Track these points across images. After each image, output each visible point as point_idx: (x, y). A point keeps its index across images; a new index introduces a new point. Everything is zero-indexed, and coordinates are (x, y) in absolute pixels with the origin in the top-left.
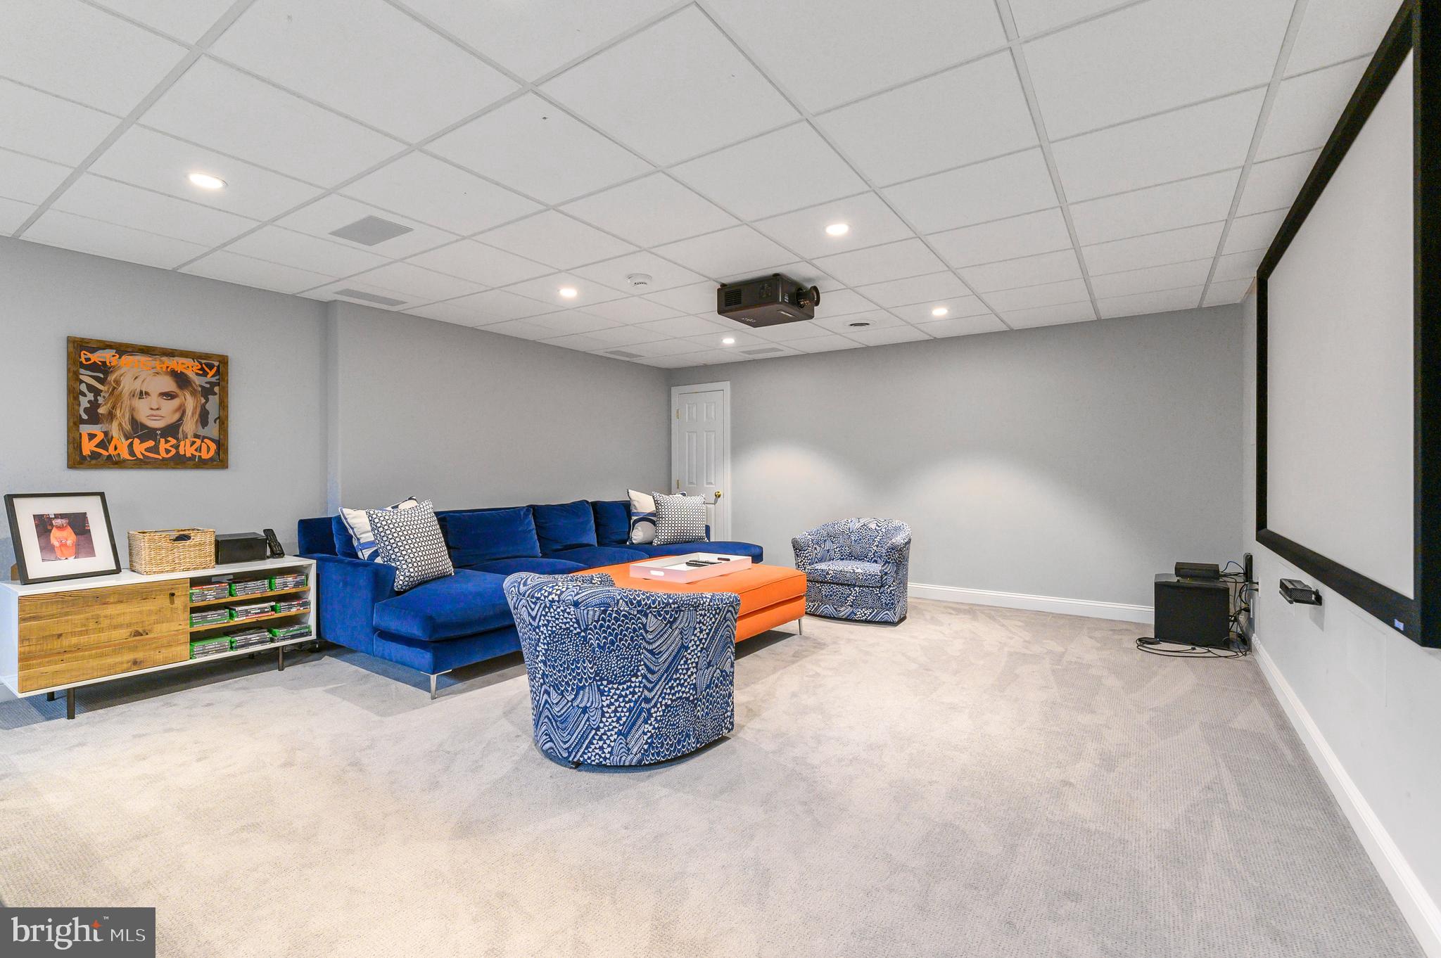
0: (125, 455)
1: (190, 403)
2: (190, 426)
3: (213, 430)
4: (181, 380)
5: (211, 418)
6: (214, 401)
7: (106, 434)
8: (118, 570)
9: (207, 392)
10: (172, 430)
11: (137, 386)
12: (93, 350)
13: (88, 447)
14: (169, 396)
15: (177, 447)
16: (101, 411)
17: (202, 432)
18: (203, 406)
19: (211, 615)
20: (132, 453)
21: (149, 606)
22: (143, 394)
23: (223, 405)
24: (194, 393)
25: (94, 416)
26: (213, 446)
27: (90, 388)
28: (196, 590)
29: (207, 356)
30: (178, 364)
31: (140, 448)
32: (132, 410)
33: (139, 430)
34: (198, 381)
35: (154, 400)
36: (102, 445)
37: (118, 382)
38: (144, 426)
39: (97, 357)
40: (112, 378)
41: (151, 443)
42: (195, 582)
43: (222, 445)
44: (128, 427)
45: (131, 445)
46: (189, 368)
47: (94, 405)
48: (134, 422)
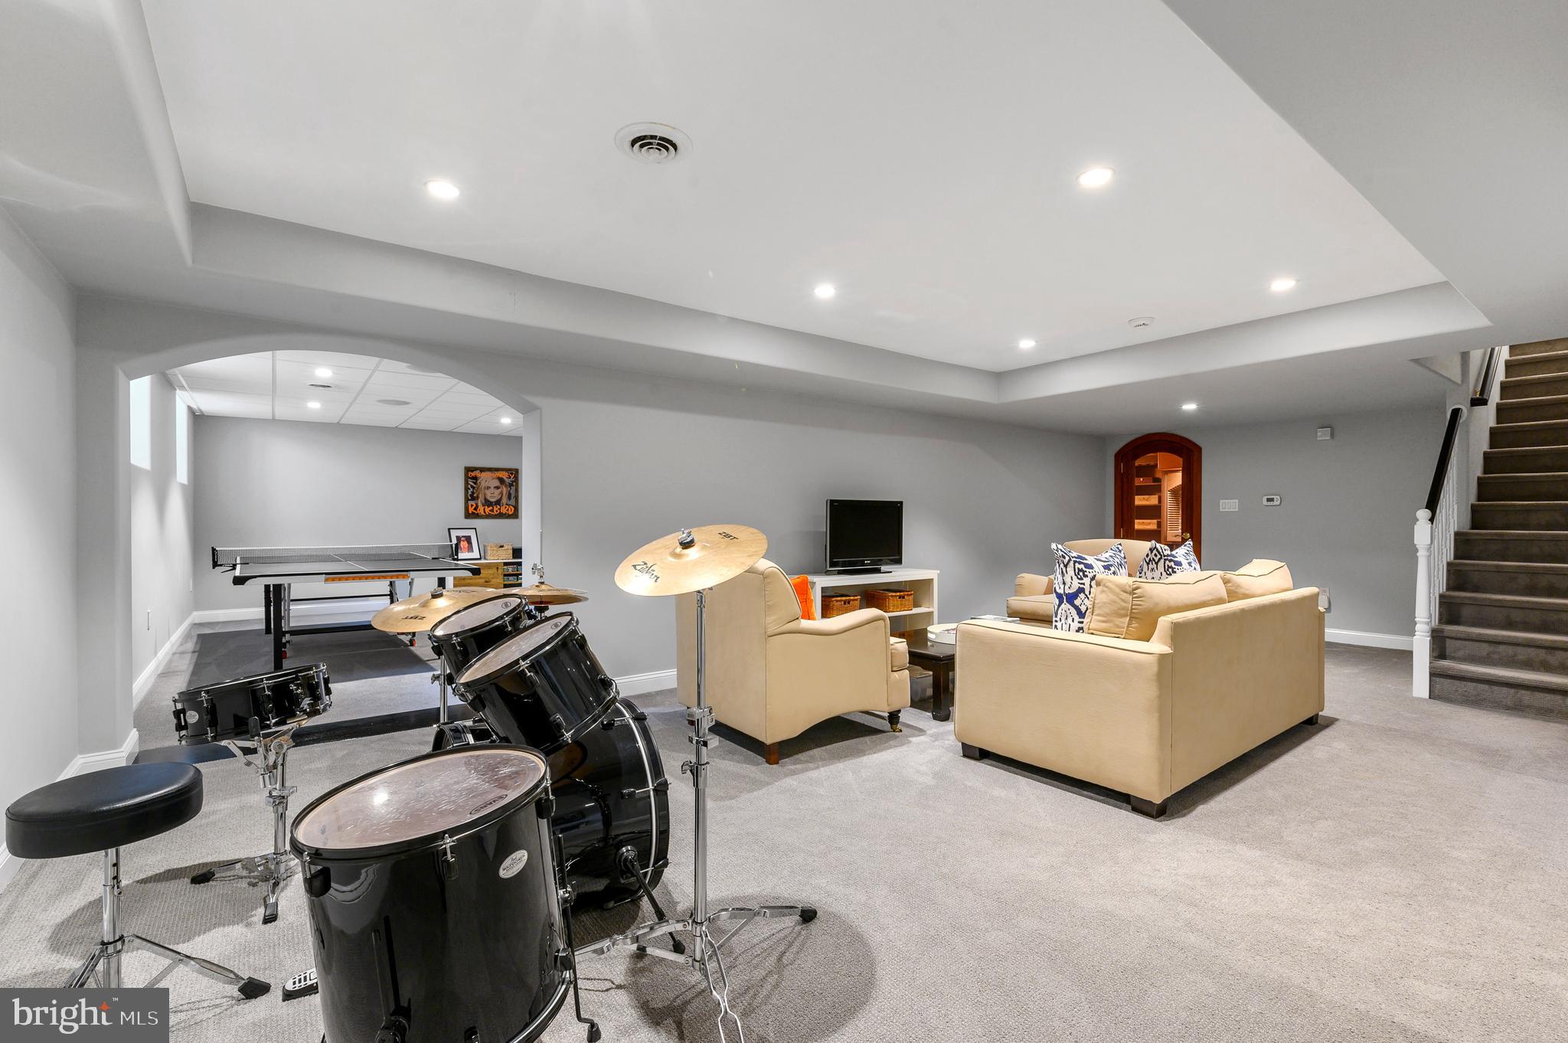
0: (483, 513)
1: (505, 490)
2: (504, 500)
3: (512, 502)
4: (501, 480)
5: (512, 496)
6: (513, 488)
7: (476, 504)
8: (480, 559)
9: (511, 485)
10: (498, 502)
11: (487, 484)
12: (472, 471)
13: (471, 510)
14: (497, 488)
15: (500, 509)
16: (475, 495)
17: (509, 503)
18: (509, 492)
19: (511, 578)
20: (485, 512)
21: (490, 571)
22: (488, 488)
23: (517, 491)
24: (506, 486)
25: (473, 498)
26: (513, 509)
27: (472, 486)
28: (505, 567)
29: (510, 470)
30: (500, 474)
31: (487, 510)
32: (485, 494)
33: (488, 503)
34: (507, 481)
35: (492, 489)
36: (476, 509)
37: (480, 483)
38: (489, 501)
39: (473, 474)
40: (478, 482)
41: (491, 508)
42: (506, 564)
43: (516, 508)
44: (484, 502)
45: (484, 509)
46: (504, 475)
47: (473, 493)
48: (486, 499)
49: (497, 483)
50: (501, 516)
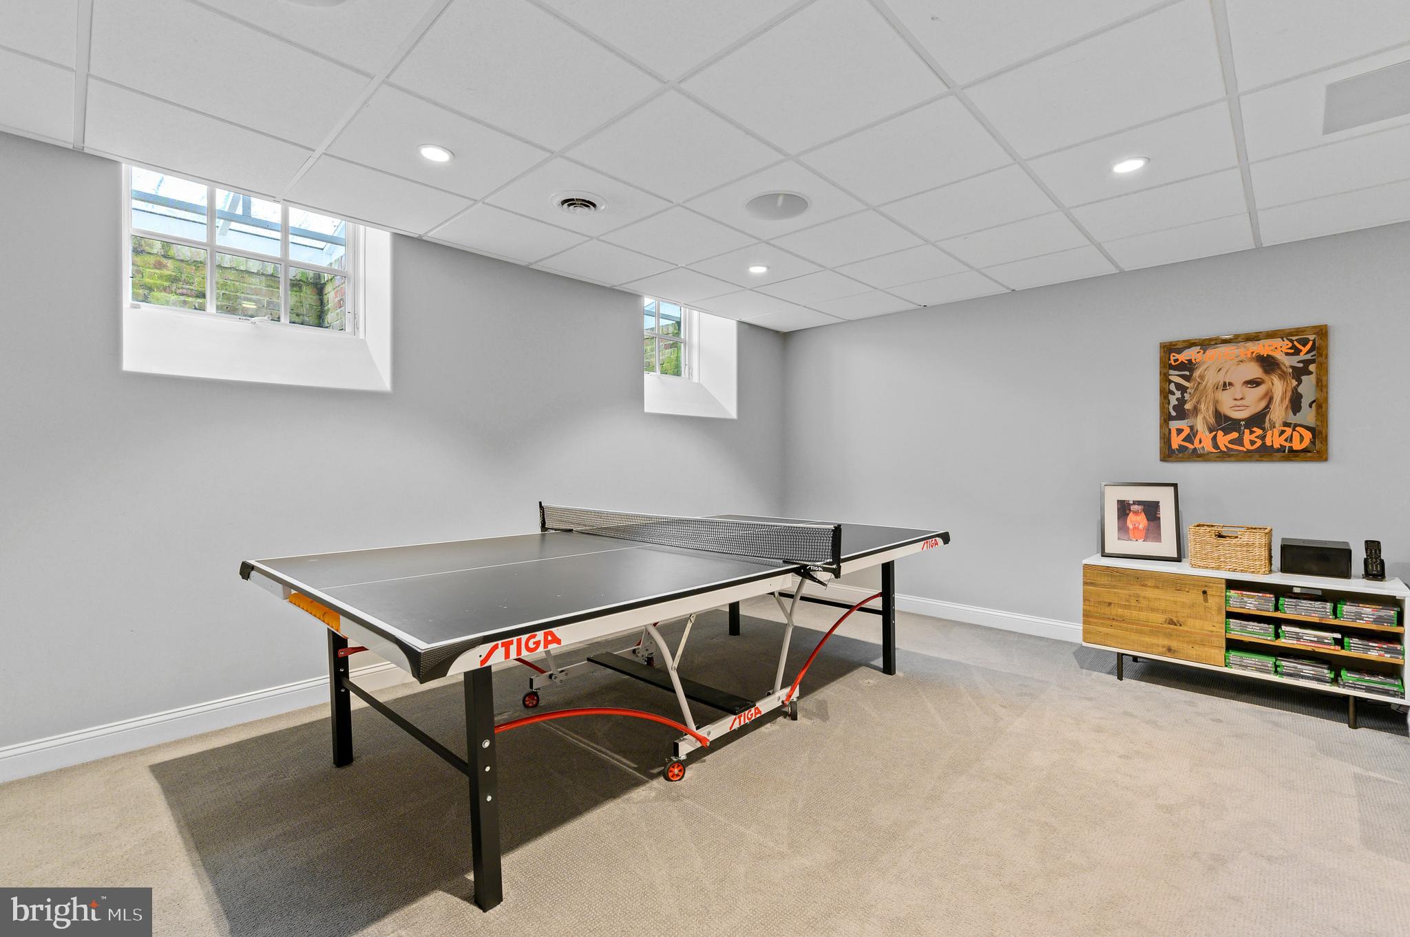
0: (1208, 446)
1: (1279, 387)
2: (1279, 413)
3: (1307, 416)
4: (1268, 364)
5: (1305, 403)
6: (1308, 382)
7: (1192, 428)
8: (1178, 559)
9: (1299, 373)
10: (1258, 420)
11: (1221, 378)
12: (1179, 351)
13: (1176, 441)
14: (1255, 383)
15: (1263, 438)
16: (1187, 406)
17: (1293, 419)
18: (1295, 390)
19: (1253, 626)
20: (1216, 446)
21: (1182, 597)
22: (1226, 386)
23: (1322, 385)
24: (1283, 376)
25: (1181, 414)
26: (1308, 436)
27: (1179, 386)
28: (1232, 593)
29: (1298, 331)
30: (1264, 348)
31: (1224, 440)
32: (1216, 402)
33: (1223, 423)
34: (1288, 362)
35: (1238, 390)
36: (1189, 439)
37: (1202, 377)
38: (1227, 418)
39: (1183, 357)
40: (1197, 374)
41: (1235, 435)
42: (1232, 585)
43: (1319, 434)
44: (1212, 420)
45: (1214, 438)
46: (1277, 349)
47: (1182, 401)
48: (1218, 415)
49: (1255, 371)
50: (1265, 453)
